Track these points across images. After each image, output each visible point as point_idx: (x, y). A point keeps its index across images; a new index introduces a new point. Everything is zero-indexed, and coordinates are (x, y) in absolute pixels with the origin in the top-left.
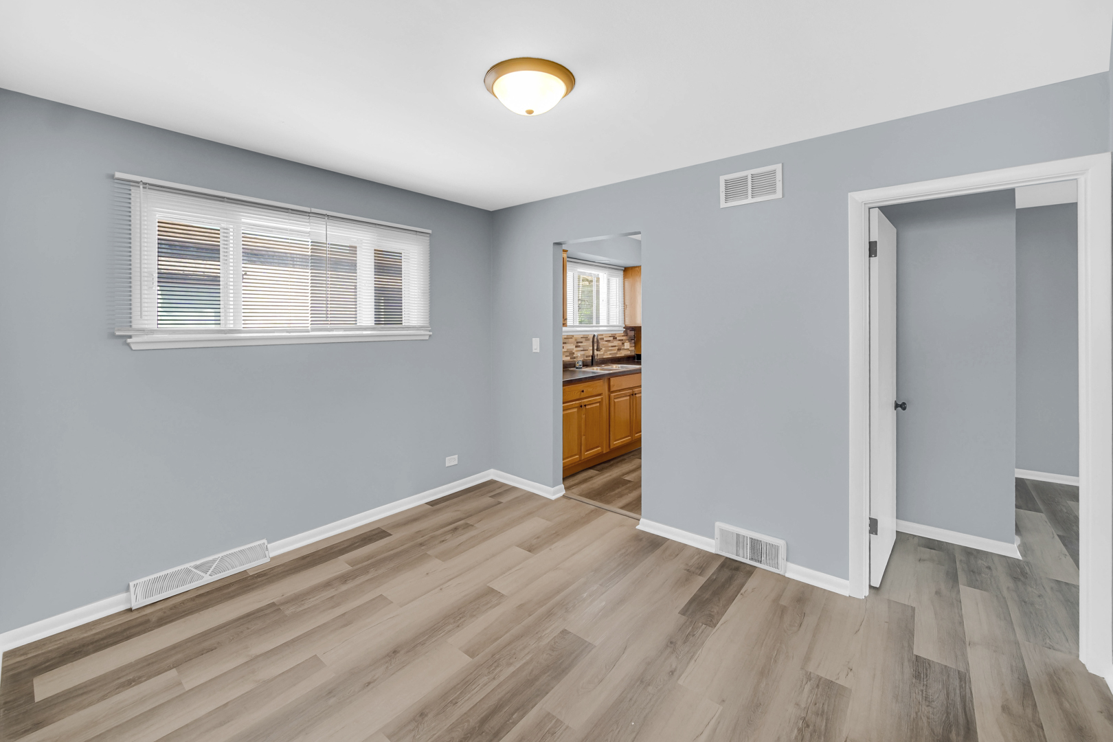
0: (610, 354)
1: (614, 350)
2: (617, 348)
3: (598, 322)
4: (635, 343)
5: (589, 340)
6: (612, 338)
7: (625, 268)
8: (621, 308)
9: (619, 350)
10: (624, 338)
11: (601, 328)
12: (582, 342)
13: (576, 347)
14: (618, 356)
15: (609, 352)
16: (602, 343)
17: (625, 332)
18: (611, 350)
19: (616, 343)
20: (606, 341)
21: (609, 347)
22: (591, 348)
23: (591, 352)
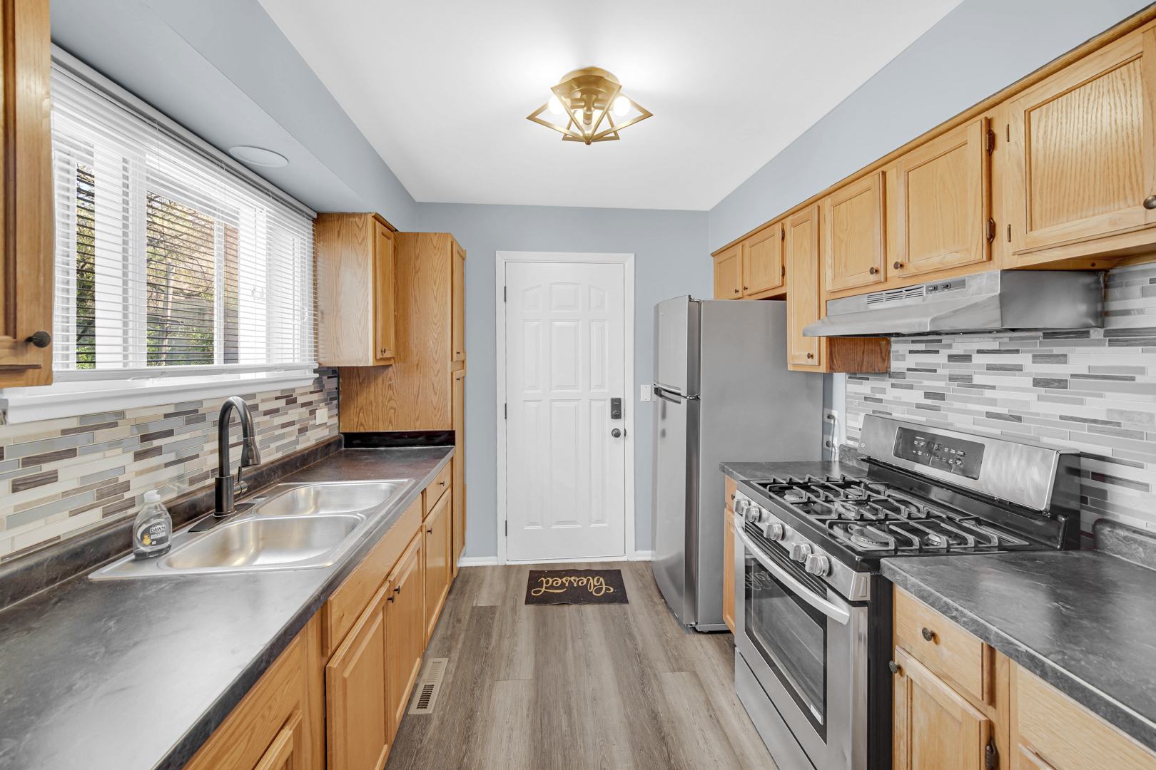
0: (278, 449)
1: (290, 434)
2: (297, 427)
3: (231, 354)
4: (338, 406)
5: (203, 418)
6: (282, 403)
7: (319, 214)
8: (308, 317)
9: (302, 431)
10: (315, 397)
11: (245, 377)
12: (170, 433)
13: (139, 456)
14: (299, 447)
15: (273, 446)
16: (257, 420)
17: (318, 381)
18: (282, 436)
19: (295, 414)
20: (266, 413)
21: (276, 428)
22: (216, 445)
23: (214, 461)
